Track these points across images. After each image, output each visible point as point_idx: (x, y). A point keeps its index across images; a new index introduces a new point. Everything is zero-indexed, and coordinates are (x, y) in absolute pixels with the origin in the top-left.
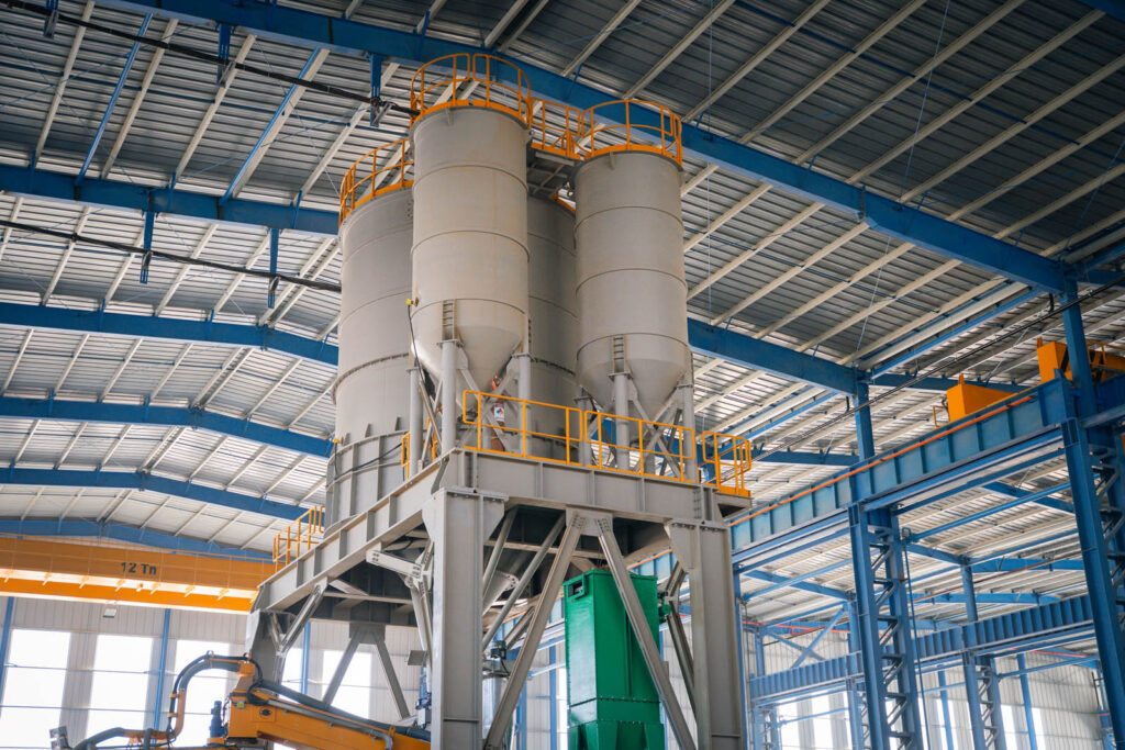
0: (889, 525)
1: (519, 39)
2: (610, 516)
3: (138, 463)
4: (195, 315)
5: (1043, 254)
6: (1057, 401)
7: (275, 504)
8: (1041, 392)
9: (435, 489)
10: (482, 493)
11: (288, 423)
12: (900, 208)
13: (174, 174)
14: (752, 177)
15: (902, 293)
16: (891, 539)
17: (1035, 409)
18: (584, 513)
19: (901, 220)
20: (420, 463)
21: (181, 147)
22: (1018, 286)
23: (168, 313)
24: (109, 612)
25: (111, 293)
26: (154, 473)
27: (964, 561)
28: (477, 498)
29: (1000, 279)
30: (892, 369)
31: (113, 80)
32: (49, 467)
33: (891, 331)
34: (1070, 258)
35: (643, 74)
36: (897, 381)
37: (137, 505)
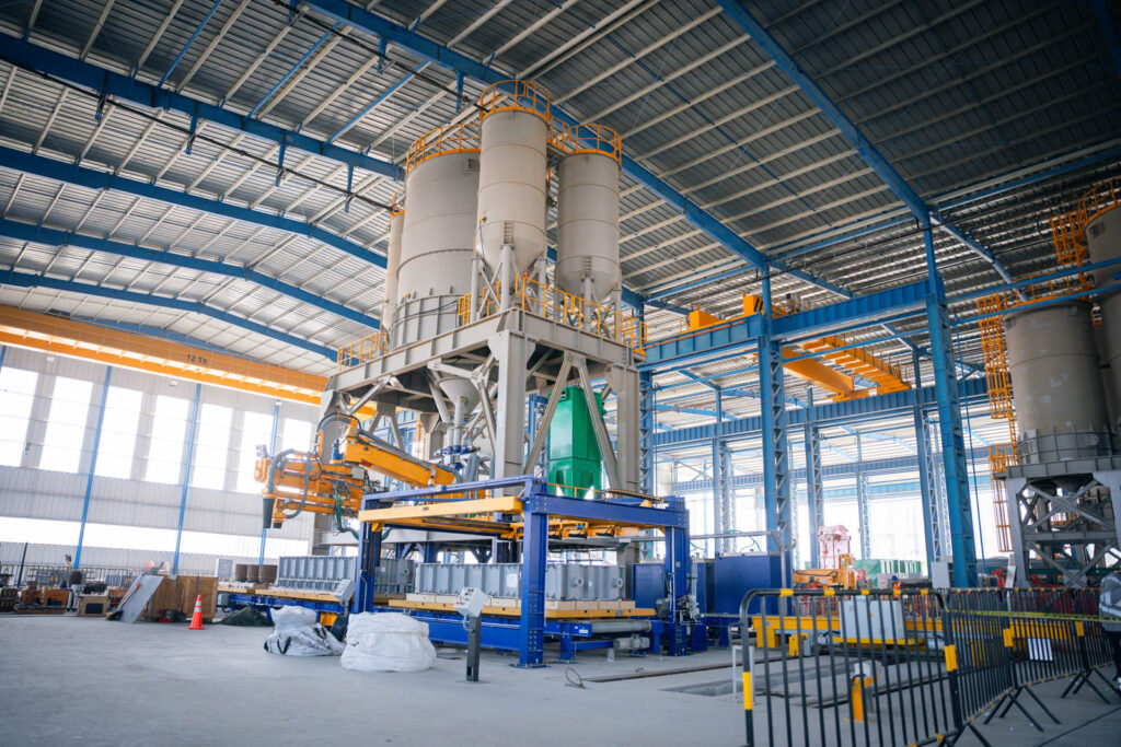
0: (648, 380)
1: (537, 80)
2: (584, 357)
3: (198, 297)
4: (211, 197)
5: (758, 249)
6: (756, 325)
7: (276, 332)
8: (748, 320)
9: (500, 329)
10: (527, 336)
11: (300, 285)
12: (701, 212)
13: (224, 97)
14: (636, 179)
15: (680, 258)
16: (648, 388)
17: (744, 328)
18: (573, 354)
19: (702, 218)
20: (478, 314)
21: (233, 80)
22: (743, 262)
23: (194, 192)
24: (174, 383)
25: (162, 174)
26: (207, 304)
27: (718, 388)
28: (523, 337)
29: (736, 256)
30: (658, 299)
31: (195, 22)
32: (146, 293)
33: (665, 277)
34: (768, 253)
35: (596, 113)
36: (662, 305)
37: (190, 322)
